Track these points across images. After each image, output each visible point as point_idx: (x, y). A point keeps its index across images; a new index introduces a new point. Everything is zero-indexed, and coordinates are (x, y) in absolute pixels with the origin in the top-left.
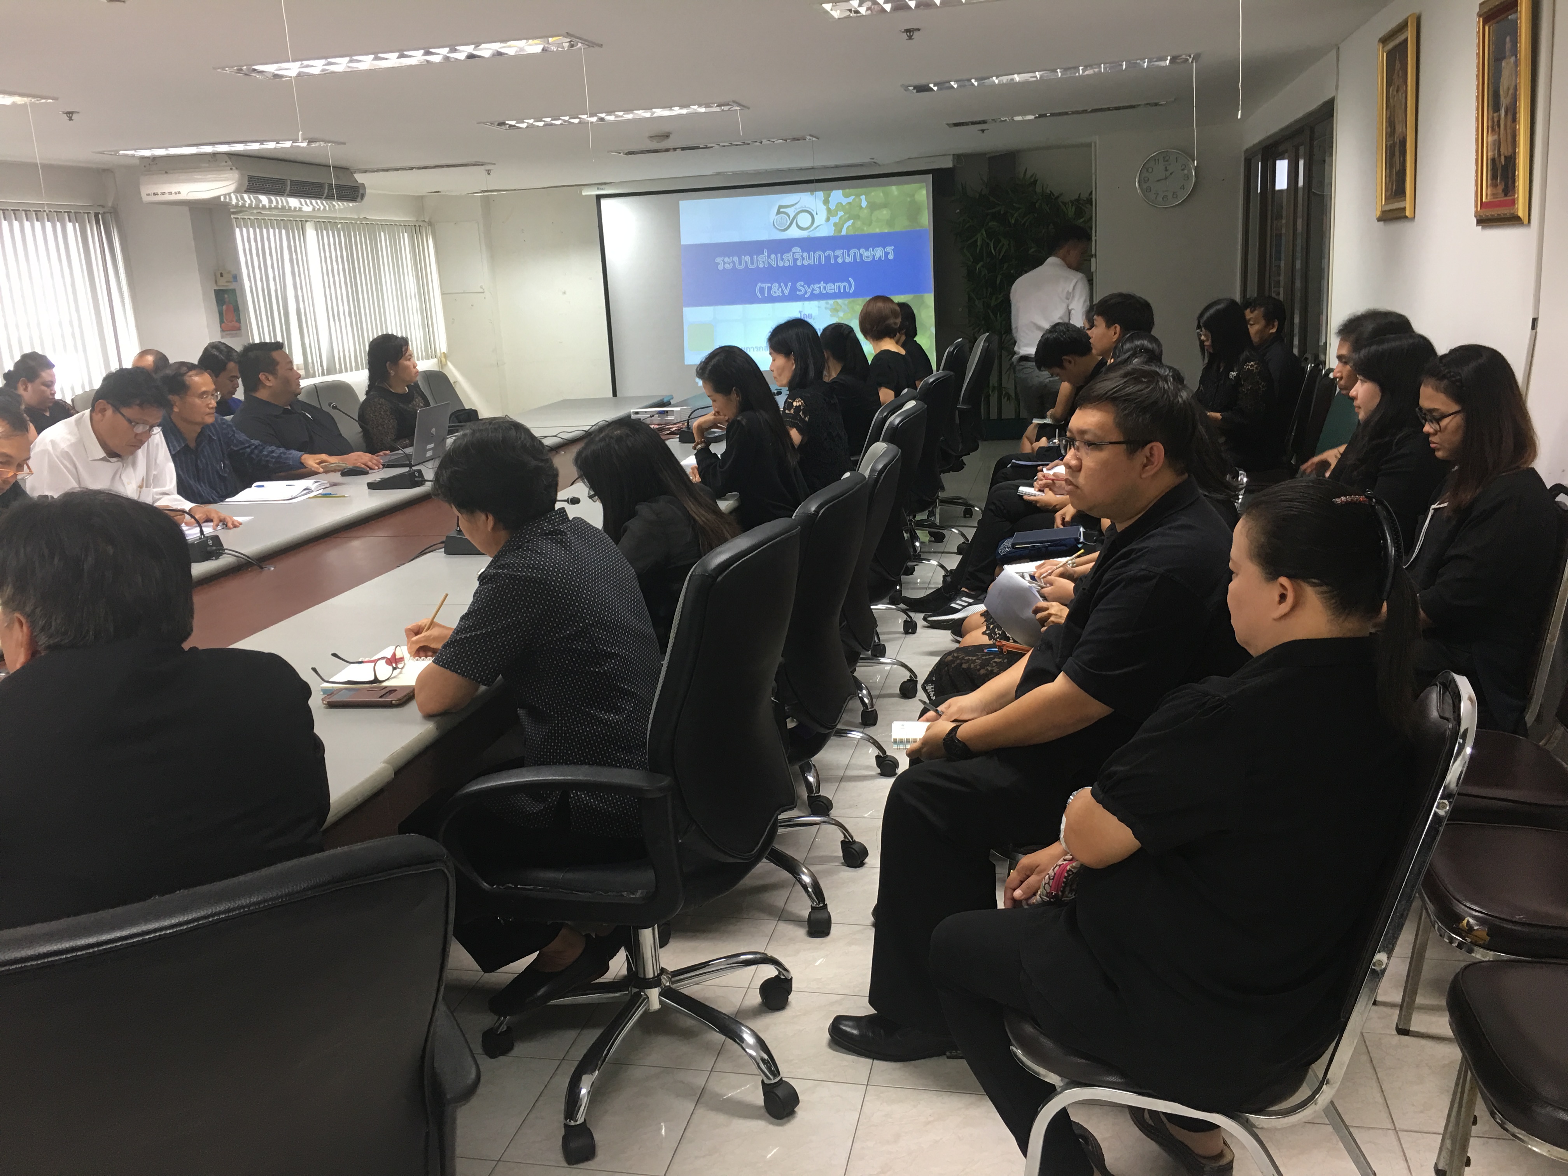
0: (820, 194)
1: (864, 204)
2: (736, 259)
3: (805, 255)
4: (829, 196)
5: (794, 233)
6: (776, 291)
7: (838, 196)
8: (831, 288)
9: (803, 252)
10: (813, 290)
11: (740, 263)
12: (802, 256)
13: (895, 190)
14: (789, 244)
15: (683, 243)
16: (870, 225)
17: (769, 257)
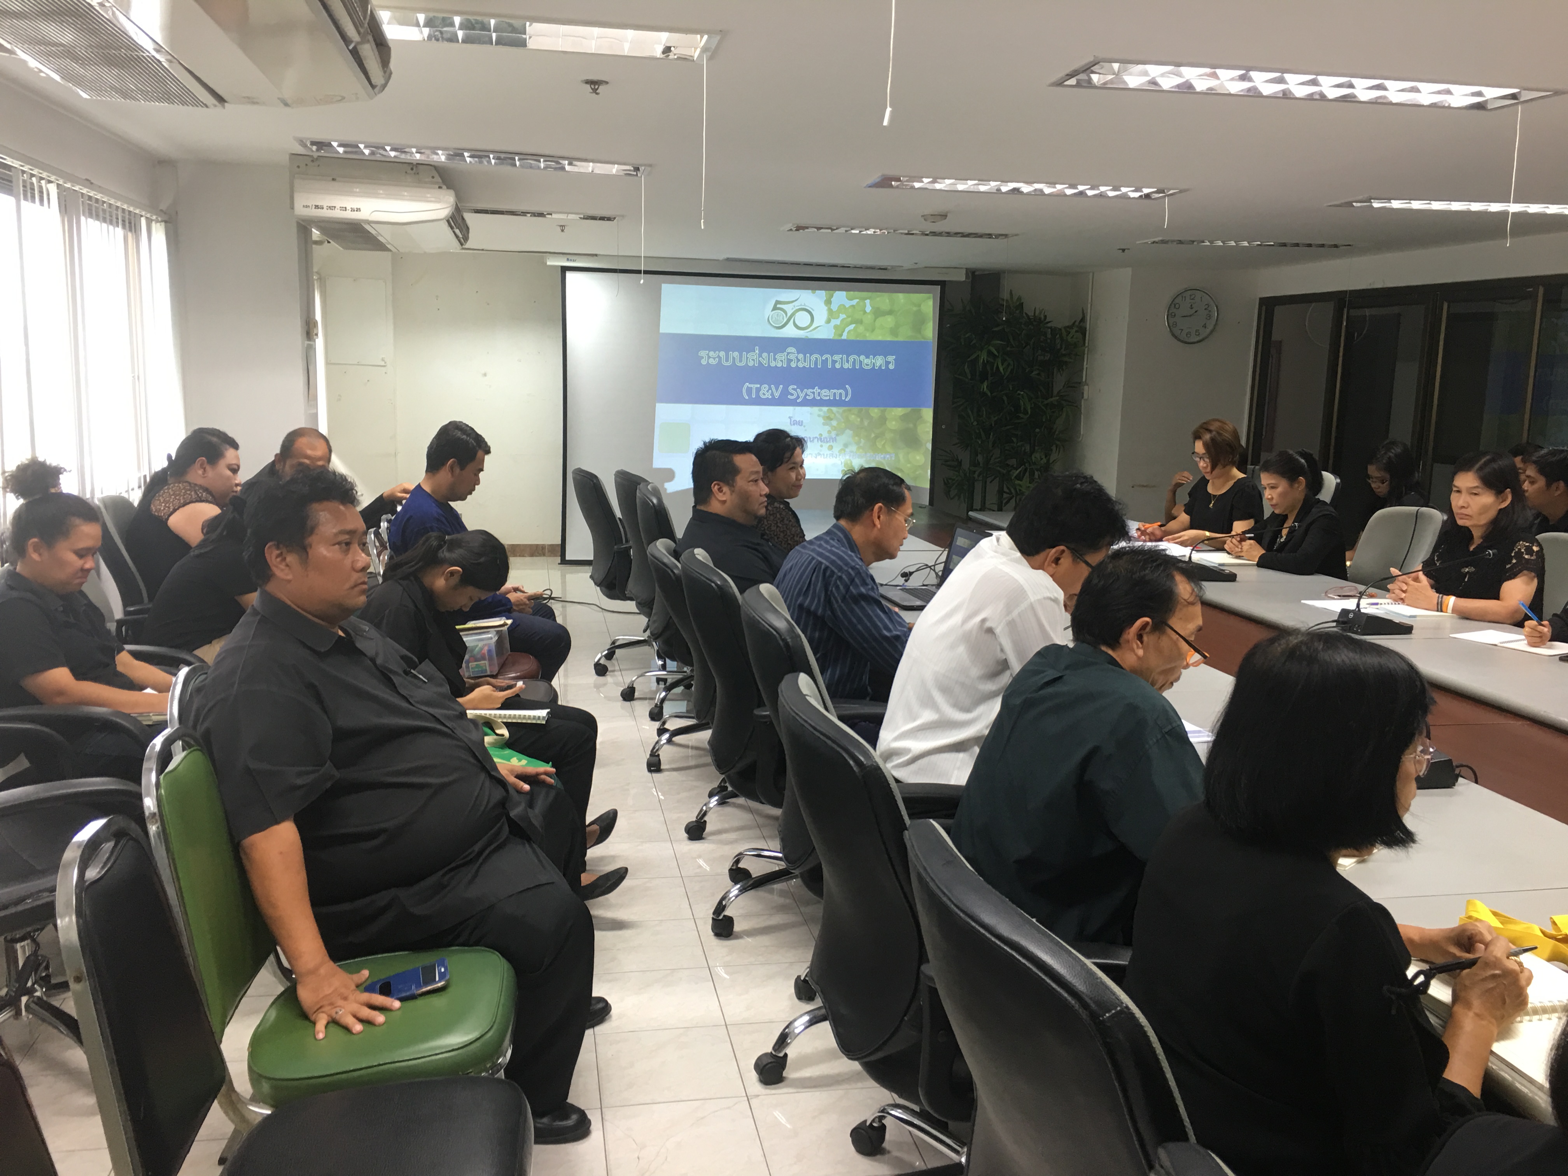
0: (822, 293)
1: (868, 309)
2: (722, 354)
3: (801, 356)
4: (832, 296)
5: (790, 332)
6: (765, 392)
7: (841, 297)
8: (826, 394)
9: (798, 353)
10: (806, 395)
11: (727, 360)
12: (797, 357)
13: (902, 299)
14: (780, 344)
15: (661, 331)
16: (873, 330)
17: (760, 356)
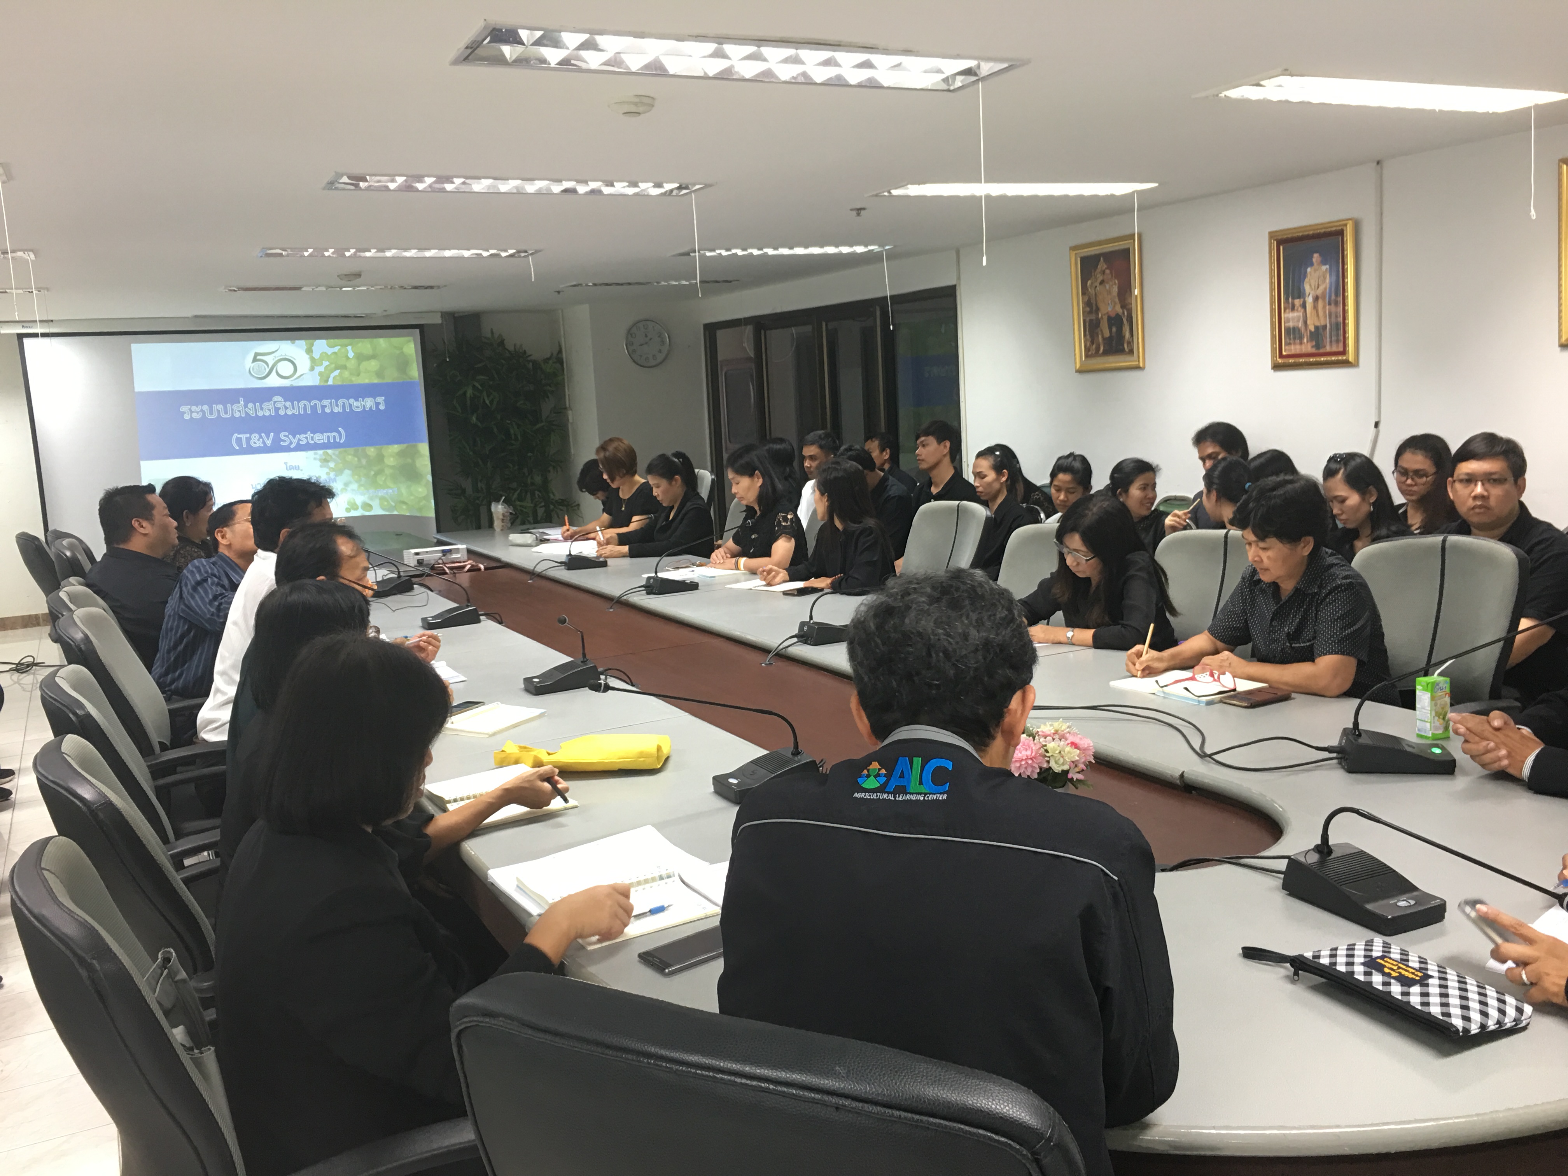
0: (302, 343)
1: (351, 355)
2: (206, 408)
3: (288, 404)
4: (312, 345)
5: (273, 381)
6: (256, 441)
7: (321, 346)
8: (319, 438)
9: (285, 401)
10: (299, 440)
11: (211, 413)
12: (284, 406)
13: (383, 343)
14: (266, 394)
15: (136, 390)
16: (358, 375)
17: (246, 406)
